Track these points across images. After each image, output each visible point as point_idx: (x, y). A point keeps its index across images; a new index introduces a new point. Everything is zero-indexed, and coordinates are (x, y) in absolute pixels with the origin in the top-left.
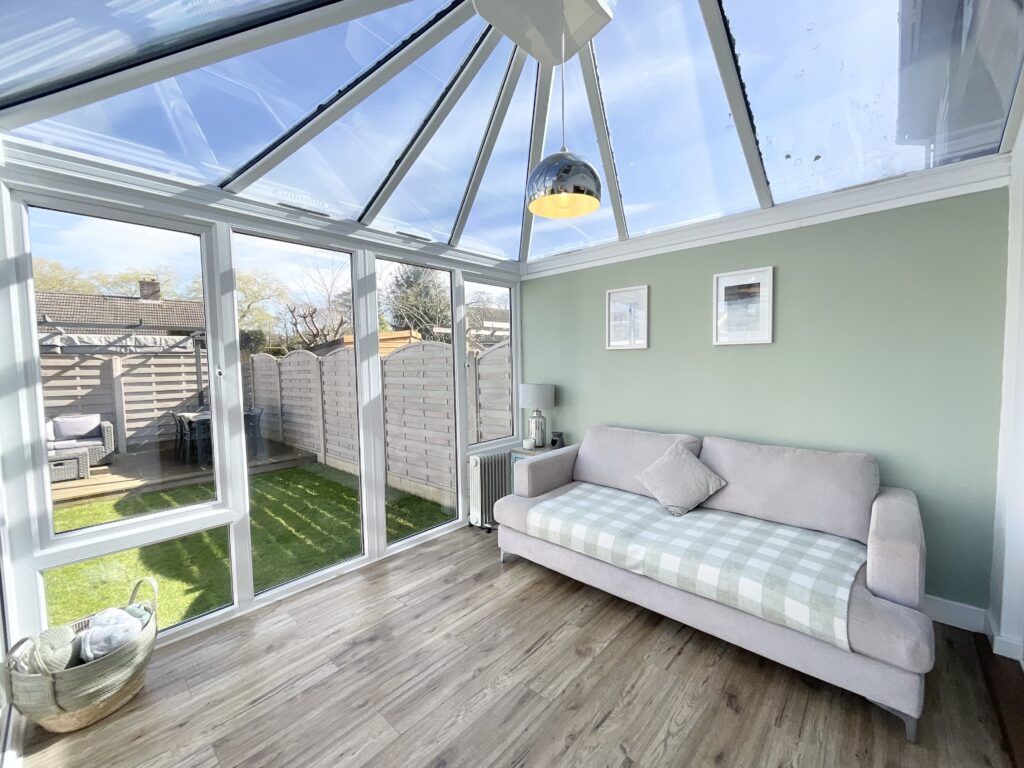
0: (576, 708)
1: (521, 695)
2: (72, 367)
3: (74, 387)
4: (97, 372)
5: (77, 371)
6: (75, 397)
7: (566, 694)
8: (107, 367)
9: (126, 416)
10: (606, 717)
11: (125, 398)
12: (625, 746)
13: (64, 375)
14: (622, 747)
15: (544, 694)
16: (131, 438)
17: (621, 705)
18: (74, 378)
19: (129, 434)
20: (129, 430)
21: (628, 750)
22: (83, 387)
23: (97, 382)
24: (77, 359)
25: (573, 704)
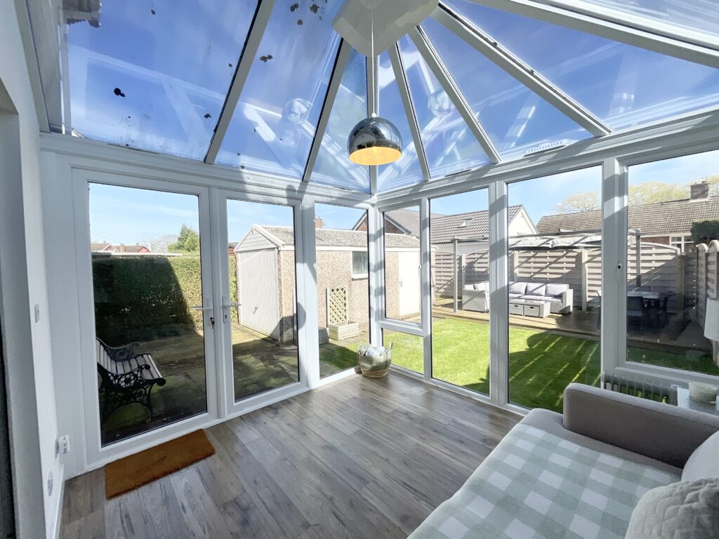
0: (351, 505)
1: (365, 477)
2: (562, 257)
3: (562, 268)
4: (574, 260)
5: (565, 259)
6: (562, 274)
7: (364, 502)
8: (579, 257)
9: (588, 288)
10: (342, 522)
11: (588, 276)
12: (318, 527)
13: (559, 261)
14: (317, 525)
15: (365, 489)
16: (589, 302)
17: (349, 535)
18: (562, 263)
19: (588, 299)
20: (589, 297)
21: (315, 528)
22: (567, 268)
23: (573, 265)
24: (565, 252)
25: (354, 503)
